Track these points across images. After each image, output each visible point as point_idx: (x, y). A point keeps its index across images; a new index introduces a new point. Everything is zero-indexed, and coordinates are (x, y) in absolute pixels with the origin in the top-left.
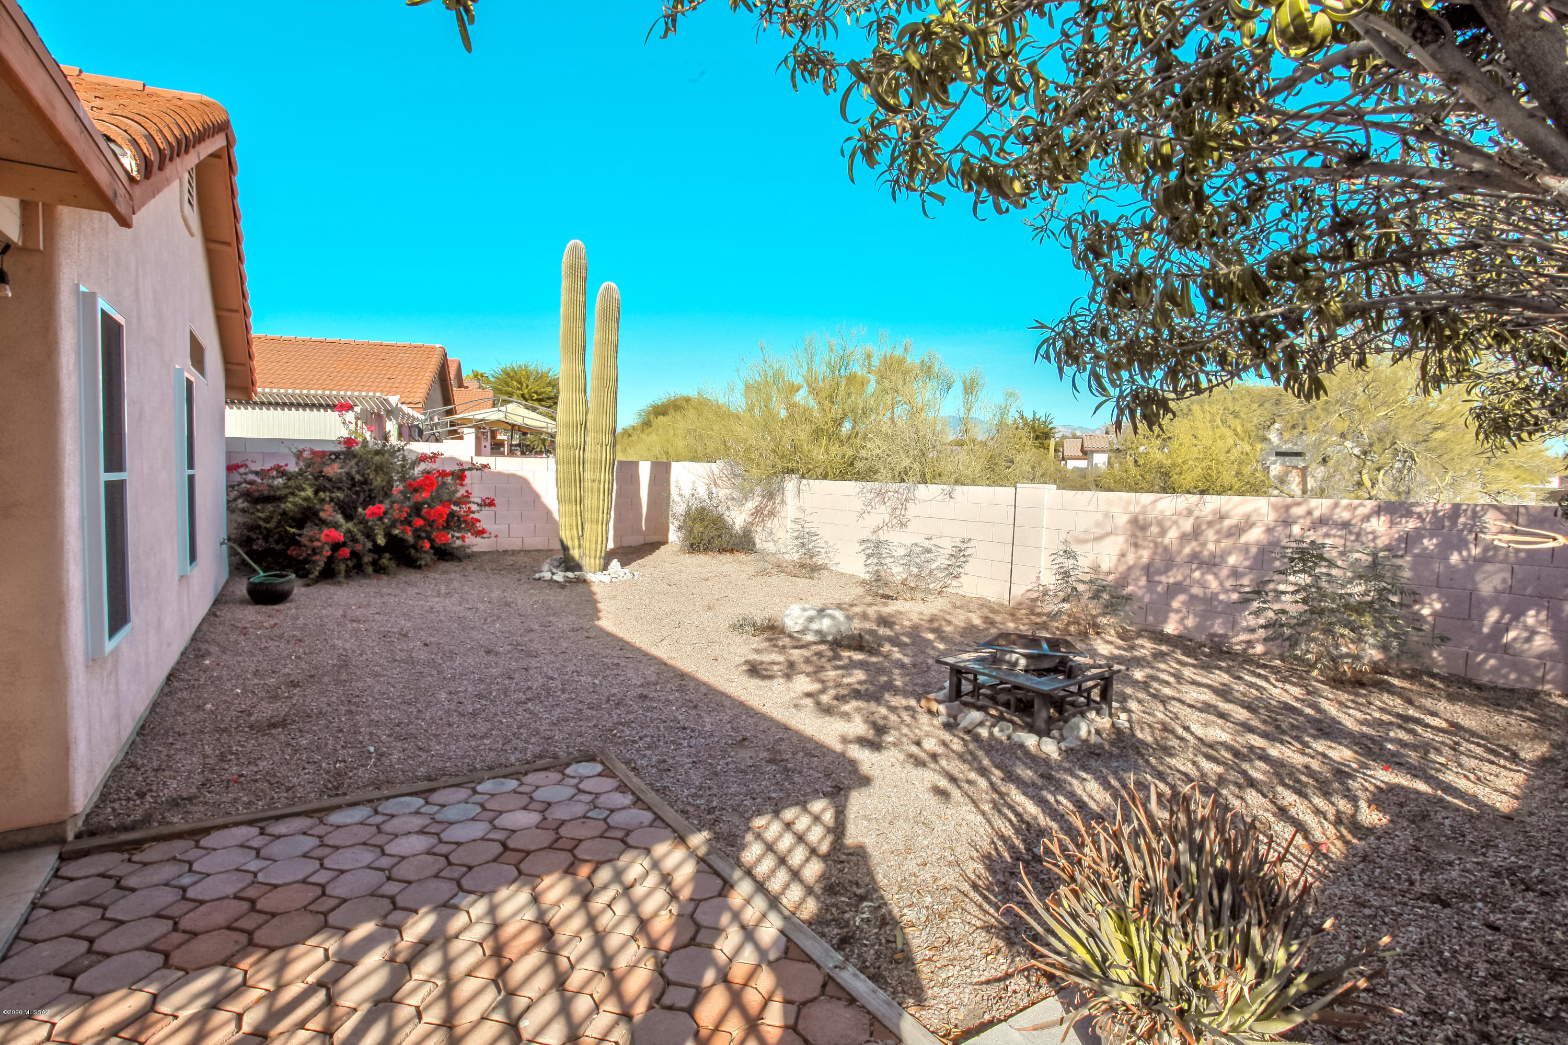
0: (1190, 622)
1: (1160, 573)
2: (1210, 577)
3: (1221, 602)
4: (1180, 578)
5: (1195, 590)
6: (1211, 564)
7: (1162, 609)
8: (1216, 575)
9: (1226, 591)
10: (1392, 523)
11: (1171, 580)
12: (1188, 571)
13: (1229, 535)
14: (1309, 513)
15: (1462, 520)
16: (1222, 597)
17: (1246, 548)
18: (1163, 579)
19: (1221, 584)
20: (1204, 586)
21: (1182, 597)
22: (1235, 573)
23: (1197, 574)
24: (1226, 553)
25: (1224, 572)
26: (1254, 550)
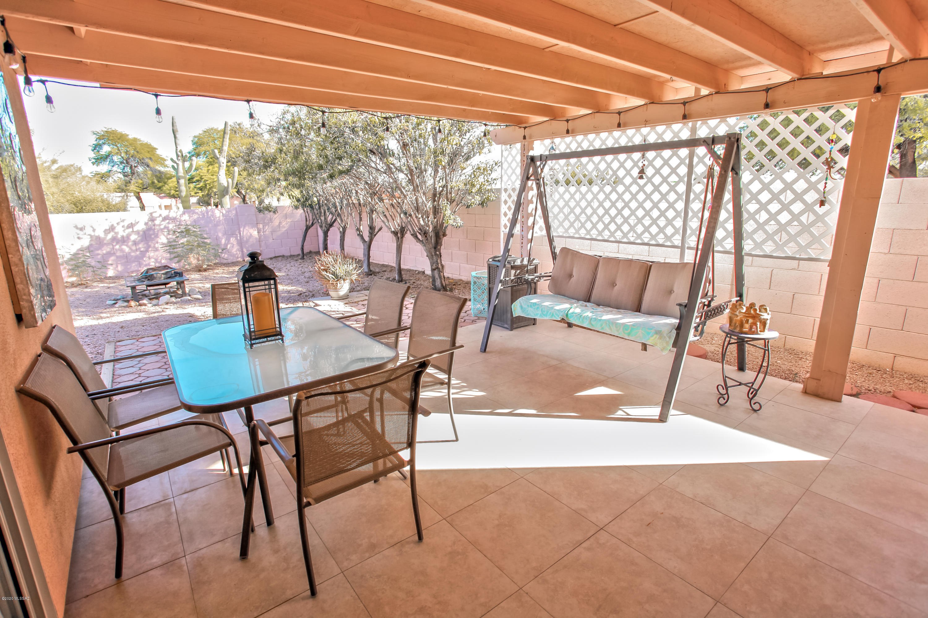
0: (120, 268)
1: (98, 249)
2: (124, 247)
3: (132, 256)
4: (108, 250)
5: (119, 254)
6: (124, 240)
7: (104, 265)
8: (127, 246)
9: (134, 251)
10: (190, 217)
11: (104, 252)
12: (111, 247)
13: (128, 227)
14: (160, 215)
15: (210, 213)
16: (133, 254)
17: (138, 232)
18: (99, 252)
19: (131, 249)
20: (122, 250)
21: (113, 258)
22: (135, 243)
23: (117, 247)
24: (128, 236)
25: (130, 243)
26: (141, 233)
